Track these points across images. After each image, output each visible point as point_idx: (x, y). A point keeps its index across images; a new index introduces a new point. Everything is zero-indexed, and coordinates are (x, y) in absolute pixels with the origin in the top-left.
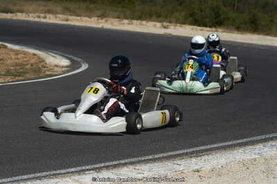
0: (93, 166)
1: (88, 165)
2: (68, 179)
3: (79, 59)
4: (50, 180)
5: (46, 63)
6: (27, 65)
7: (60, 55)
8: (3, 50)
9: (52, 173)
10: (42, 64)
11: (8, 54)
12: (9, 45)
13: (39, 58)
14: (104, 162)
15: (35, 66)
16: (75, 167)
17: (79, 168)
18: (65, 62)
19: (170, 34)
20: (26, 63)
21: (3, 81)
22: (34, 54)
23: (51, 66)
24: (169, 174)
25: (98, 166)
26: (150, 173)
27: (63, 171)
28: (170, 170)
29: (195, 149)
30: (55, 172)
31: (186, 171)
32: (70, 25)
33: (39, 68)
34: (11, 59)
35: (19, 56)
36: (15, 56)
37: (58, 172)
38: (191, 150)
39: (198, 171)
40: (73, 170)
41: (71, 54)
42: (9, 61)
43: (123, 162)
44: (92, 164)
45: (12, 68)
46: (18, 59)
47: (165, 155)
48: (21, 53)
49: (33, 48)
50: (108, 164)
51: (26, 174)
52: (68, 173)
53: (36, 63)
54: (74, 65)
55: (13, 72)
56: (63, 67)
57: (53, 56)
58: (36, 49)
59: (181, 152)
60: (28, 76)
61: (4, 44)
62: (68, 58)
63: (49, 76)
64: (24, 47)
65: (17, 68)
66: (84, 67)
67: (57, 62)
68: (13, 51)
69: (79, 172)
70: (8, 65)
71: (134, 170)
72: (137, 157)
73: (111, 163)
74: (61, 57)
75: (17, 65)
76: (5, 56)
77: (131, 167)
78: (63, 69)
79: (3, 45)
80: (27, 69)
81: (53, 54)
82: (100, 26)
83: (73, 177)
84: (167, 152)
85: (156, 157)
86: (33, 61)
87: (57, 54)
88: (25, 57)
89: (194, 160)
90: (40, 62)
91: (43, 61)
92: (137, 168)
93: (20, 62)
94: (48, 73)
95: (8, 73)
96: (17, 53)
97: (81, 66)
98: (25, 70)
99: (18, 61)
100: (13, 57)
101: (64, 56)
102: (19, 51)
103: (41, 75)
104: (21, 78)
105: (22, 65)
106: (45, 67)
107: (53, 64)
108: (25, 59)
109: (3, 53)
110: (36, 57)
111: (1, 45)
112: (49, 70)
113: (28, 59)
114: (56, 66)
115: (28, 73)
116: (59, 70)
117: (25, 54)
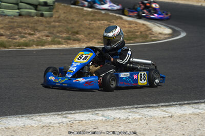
0: (179, 103)
1: (175, 102)
2: (157, 109)
3: (179, 29)
5: (152, 32)
6: (137, 32)
7: (164, 25)
8: (119, 21)
9: (147, 105)
11: (122, 23)
12: (124, 17)
13: (147, 27)
14: (187, 100)
15: (143, 33)
16: (164, 102)
17: (167, 104)
18: (168, 31)
22: (144, 25)
23: (156, 33)
27: (155, 105)
30: (148, 105)
32: (175, 3)
33: (146, 34)
34: (126, 27)
35: (132, 26)
36: (129, 26)
37: (151, 105)
40: (163, 104)
41: (173, 25)
42: (124, 29)
44: (178, 101)
46: (131, 28)
48: (133, 23)
50: (190, 102)
51: (127, 105)
52: (159, 106)
53: (145, 31)
54: (175, 33)
55: (126, 37)
56: (166, 35)
57: (158, 26)
58: (145, 20)
60: (137, 40)
61: (121, 16)
62: (170, 28)
63: (153, 41)
65: (129, 34)
66: (183, 35)
67: (162, 31)
68: (126, 21)
69: (166, 106)
73: (193, 102)
74: (165, 27)
75: (129, 32)
76: (121, 25)
78: (166, 36)
80: (137, 35)
81: (158, 25)
82: (200, 4)
83: (162, 108)
86: (142, 29)
87: (162, 24)
90: (148, 30)
91: (150, 30)
93: (132, 30)
94: (153, 38)
96: (130, 23)
97: (180, 34)
98: (135, 36)
99: (130, 29)
100: (127, 26)
101: (168, 27)
102: (132, 21)
103: (148, 40)
104: (131, 42)
105: (133, 33)
106: (151, 34)
107: (158, 32)
108: (136, 28)
109: (119, 23)
110: (145, 26)
111: (118, 17)
112: (154, 37)
113: (138, 28)
114: (160, 34)
115: (138, 38)
116: (162, 37)
117: (136, 24)
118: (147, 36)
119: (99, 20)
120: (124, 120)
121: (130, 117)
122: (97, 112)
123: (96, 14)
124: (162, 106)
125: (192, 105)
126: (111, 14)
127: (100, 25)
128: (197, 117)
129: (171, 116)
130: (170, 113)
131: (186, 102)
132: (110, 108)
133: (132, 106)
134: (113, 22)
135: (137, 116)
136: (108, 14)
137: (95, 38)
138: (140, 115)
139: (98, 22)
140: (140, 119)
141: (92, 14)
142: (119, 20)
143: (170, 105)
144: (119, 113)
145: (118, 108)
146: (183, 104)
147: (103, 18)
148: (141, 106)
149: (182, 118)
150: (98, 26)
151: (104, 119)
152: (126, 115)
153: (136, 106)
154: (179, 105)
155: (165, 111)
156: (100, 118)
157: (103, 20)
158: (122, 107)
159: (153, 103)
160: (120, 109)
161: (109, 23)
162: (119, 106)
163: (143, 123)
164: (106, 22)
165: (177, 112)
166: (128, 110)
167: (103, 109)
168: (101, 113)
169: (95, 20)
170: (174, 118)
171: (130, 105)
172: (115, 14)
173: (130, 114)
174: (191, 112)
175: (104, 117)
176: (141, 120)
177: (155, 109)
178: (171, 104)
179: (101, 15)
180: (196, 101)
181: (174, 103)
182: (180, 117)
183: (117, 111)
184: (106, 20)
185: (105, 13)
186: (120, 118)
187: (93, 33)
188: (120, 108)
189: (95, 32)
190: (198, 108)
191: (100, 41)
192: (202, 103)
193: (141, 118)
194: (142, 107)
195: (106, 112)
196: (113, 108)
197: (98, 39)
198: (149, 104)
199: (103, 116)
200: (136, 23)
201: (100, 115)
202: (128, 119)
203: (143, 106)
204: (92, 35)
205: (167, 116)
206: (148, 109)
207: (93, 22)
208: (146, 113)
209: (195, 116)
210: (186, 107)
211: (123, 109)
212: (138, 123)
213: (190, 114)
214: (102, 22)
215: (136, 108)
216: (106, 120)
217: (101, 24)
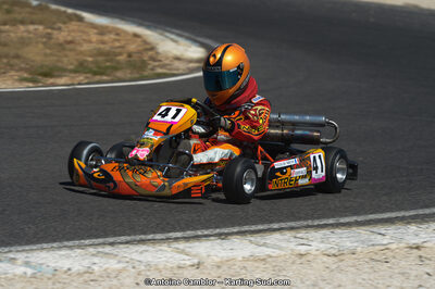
0: (218, 231)
1: (207, 228)
2: (164, 247)
4: (131, 246)
5: (157, 53)
6: (120, 54)
7: (188, 38)
8: (74, 25)
9: (138, 237)
10: (150, 53)
11: (83, 32)
12: (88, 16)
13: (145, 42)
14: (240, 225)
15: (135, 57)
16: (182, 230)
17: (189, 233)
18: (196, 52)
19: (416, 7)
20: (118, 50)
21: (70, 82)
22: (136, 35)
23: (167, 58)
24: (359, 249)
25: (226, 231)
26: (322, 245)
27: (158, 236)
28: (363, 242)
29: (421, 212)
30: (143, 237)
31: (393, 246)
33: (143, 60)
34: (90, 42)
35: (106, 38)
36: (100, 38)
37: (150, 237)
38: (412, 213)
39: (418, 248)
40: (179, 234)
41: (210, 37)
42: (86, 47)
43: (276, 226)
44: (217, 228)
45: (90, 59)
46: (103, 43)
47: (360, 218)
48: (110, 32)
49: (134, 23)
50: (246, 228)
51: (89, 237)
52: (168, 239)
53: (140, 52)
55: (91, 66)
56: (191, 61)
57: (173, 41)
58: (140, 25)
59: (393, 215)
60: (119, 74)
61: (79, 12)
62: (202, 45)
63: (160, 76)
64: (117, 20)
65: (100, 59)
67: (181, 52)
68: (93, 26)
69: (187, 239)
70: (81, 53)
71: (293, 239)
72: (306, 219)
74: (188, 43)
75: (100, 53)
76: (77, 36)
77: (288, 234)
78: (191, 65)
79: (76, 15)
80: (118, 62)
81: (173, 36)
83: (175, 245)
84: (366, 213)
85: (342, 220)
86: (132, 47)
87: (181, 36)
88: (118, 40)
89: (413, 228)
90: (147, 50)
91: (152, 49)
92: (299, 235)
93: (106, 48)
94: (159, 70)
95: (81, 68)
96: (102, 30)
98: (114, 64)
99: (102, 46)
100: (94, 38)
101: (195, 41)
102: (107, 27)
103: (146, 74)
104: (105, 78)
105: (109, 55)
106: (154, 60)
107: (170, 55)
108: (117, 44)
109: (74, 31)
110: (139, 40)
111: (71, 15)
112: (163, 66)
113: (123, 43)
114: (178, 59)
115: (122, 68)
116: (182, 66)
117: (117, 34)
118: (144, 64)
119: (23, 22)
120: (80, 274)
121: (94, 267)
122: (11, 255)
123: (16, 8)
124: (176, 239)
125: (250, 237)
126: (54, 7)
127: (25, 34)
128: (261, 265)
129: (199, 264)
130: (195, 256)
131: (236, 229)
132: (45, 245)
133: (101, 240)
134: (60, 29)
135: (113, 265)
136: (47, 8)
137: (12, 67)
138: (119, 262)
139: (22, 28)
140: (120, 271)
141: (5, 7)
142: (74, 23)
143: (197, 237)
144: (68, 257)
145: (66, 243)
146: (227, 234)
147: (34, 17)
148: (123, 238)
149: (225, 267)
150: (22, 38)
151: (30, 271)
152: (86, 263)
153: (111, 240)
154: (219, 235)
155: (183, 252)
156: (20, 270)
157: (32, 23)
158: (77, 242)
159: (154, 233)
160: (70, 248)
161: (49, 31)
162: (68, 240)
163: (129, 281)
164: (41, 28)
165: (212, 254)
166: (91, 250)
167: (27, 248)
168: (21, 257)
169: (14, 23)
170: (206, 268)
171: (97, 237)
172: (63, 9)
173: (96, 260)
174: (247, 253)
175: (30, 267)
176: (124, 274)
177: (158, 247)
178: (199, 233)
179: (28, 9)
180: (261, 227)
181: (206, 233)
182: (219, 267)
183: (63, 252)
184: (40, 23)
185: (40, 5)
186: (69, 269)
187: (6, 56)
188: (70, 243)
189: (12, 53)
190: (265, 245)
191: (25, 75)
192: (275, 230)
193: (124, 269)
194: (127, 243)
195: (35, 254)
196: (55, 245)
197: (21, 69)
198: (145, 233)
199: (27, 264)
200: (118, 32)
201: (19, 262)
202: (89, 271)
203: (128, 238)
204: (5, 61)
205: (188, 263)
206: (142, 247)
207: (7, 27)
208: (136, 256)
209: (256, 264)
210: (236, 241)
211: (79, 247)
212: (115, 282)
213: (245, 259)
214: (31, 27)
215: (112, 244)
216: (34, 276)
217: (29, 32)
